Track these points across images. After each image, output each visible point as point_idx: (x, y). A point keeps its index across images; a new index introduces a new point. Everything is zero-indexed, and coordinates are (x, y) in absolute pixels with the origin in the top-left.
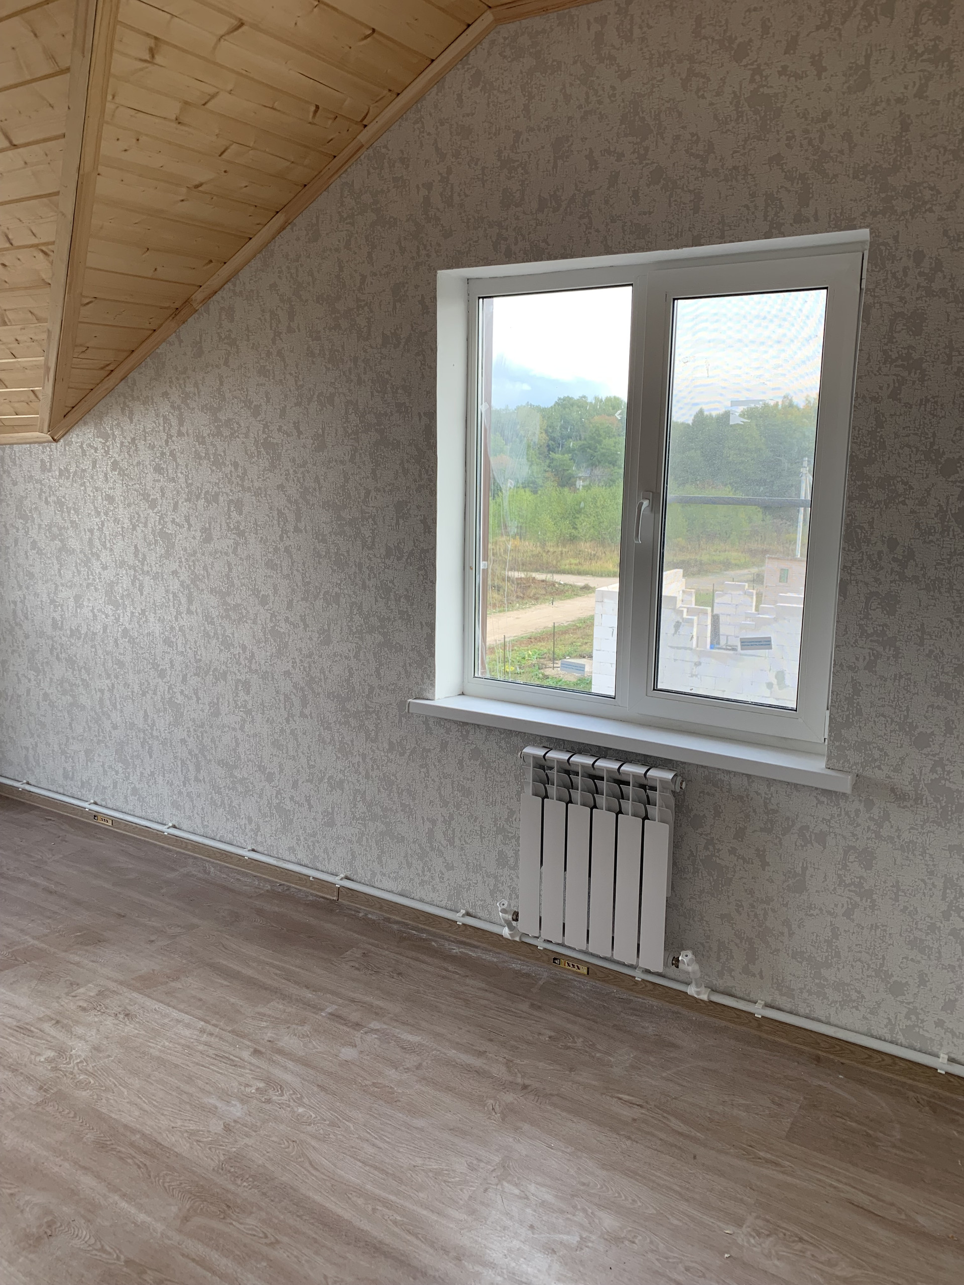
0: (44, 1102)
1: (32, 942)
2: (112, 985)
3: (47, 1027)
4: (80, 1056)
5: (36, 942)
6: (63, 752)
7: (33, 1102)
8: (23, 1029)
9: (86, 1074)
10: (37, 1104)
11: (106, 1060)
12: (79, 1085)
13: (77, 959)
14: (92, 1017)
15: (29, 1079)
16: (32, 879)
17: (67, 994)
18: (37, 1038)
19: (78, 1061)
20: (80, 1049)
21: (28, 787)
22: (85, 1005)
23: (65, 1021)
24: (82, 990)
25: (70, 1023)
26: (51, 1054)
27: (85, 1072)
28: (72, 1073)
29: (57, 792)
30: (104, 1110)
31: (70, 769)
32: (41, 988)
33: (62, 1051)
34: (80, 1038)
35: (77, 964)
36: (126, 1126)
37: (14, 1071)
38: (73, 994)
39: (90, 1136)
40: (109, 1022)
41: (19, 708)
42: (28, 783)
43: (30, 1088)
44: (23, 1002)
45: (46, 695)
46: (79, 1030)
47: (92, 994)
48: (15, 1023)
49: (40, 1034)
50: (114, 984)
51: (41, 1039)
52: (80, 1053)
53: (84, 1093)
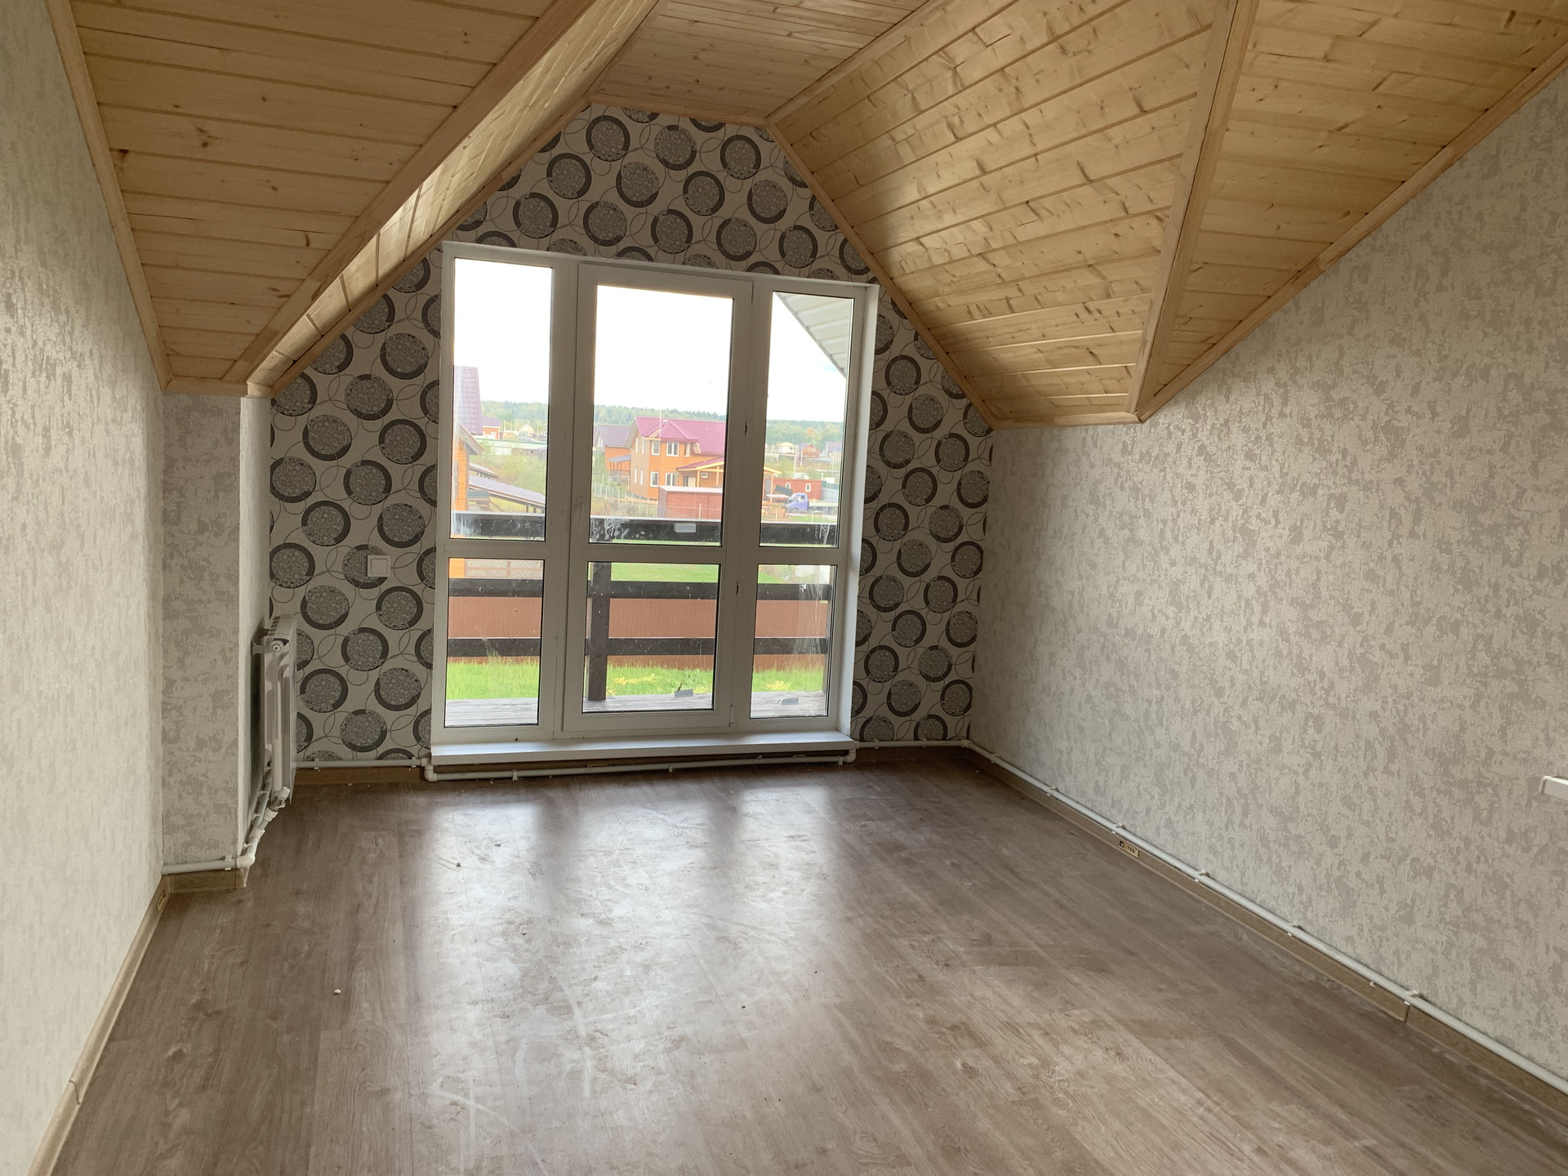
0: (1021, 1103)
1: (1035, 948)
2: (1108, 1019)
3: (1036, 1035)
4: (1062, 1075)
5: (1039, 949)
6: (1098, 763)
7: (1011, 1099)
8: (1012, 1028)
9: (1065, 1094)
10: (1013, 1102)
11: (1089, 1090)
12: (1056, 1101)
13: (1077, 980)
14: (1080, 1042)
15: (1010, 1076)
16: (1045, 887)
17: (1061, 1011)
18: (1024, 1041)
19: (1061, 1078)
20: (1063, 1068)
21: (1056, 795)
22: (1076, 1027)
23: (1055, 1036)
24: (1076, 1012)
25: (1059, 1039)
26: (1035, 1061)
27: (1066, 1093)
28: (1052, 1088)
29: (1085, 807)
30: (1078, 1137)
31: (1102, 783)
32: (1036, 994)
33: (1046, 1063)
34: (1067, 1058)
35: (1076, 985)
36: (1097, 1162)
37: (996, 1062)
38: (1067, 1013)
39: (1059, 1155)
40: (1099, 1054)
41: (1059, 706)
42: (1057, 790)
43: (1009, 1085)
44: (1017, 1002)
45: (1089, 698)
46: (1066, 1050)
47: (1086, 1019)
48: (1005, 1019)
49: (1027, 1037)
50: (1110, 1019)
51: (1028, 1043)
52: (1063, 1072)
53: (1060, 1112)
